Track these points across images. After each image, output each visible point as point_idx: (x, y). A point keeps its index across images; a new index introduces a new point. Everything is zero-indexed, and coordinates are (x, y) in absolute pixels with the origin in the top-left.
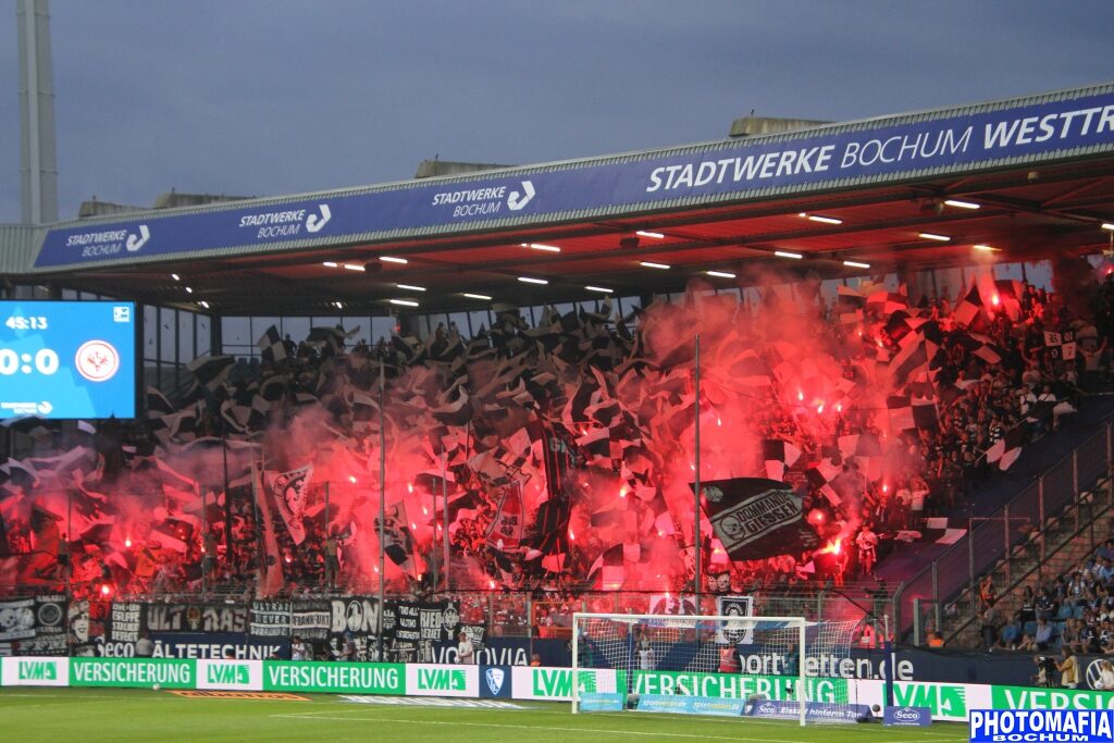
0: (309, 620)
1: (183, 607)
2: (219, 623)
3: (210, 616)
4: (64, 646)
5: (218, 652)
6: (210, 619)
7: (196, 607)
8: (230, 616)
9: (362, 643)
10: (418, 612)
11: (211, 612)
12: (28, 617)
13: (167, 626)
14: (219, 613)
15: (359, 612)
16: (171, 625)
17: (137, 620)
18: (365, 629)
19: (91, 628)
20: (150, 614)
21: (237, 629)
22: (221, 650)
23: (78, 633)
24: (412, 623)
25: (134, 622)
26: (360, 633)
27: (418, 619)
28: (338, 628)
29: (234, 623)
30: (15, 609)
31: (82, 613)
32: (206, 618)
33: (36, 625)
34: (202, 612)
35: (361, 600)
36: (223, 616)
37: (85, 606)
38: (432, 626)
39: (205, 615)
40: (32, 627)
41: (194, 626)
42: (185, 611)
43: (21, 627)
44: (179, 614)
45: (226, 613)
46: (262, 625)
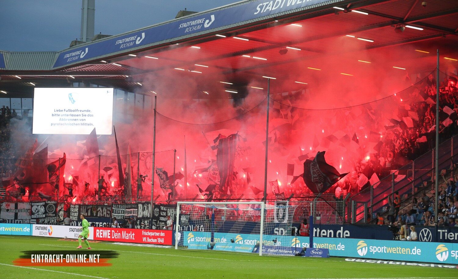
0: (130, 212)
1: (91, 206)
2: (102, 213)
3: (100, 210)
4: (56, 222)
5: (101, 225)
7: (95, 206)
8: (106, 210)
9: (148, 222)
10: (167, 209)
11: (100, 209)
12: (42, 210)
13: (86, 215)
14: (102, 209)
15: (147, 209)
16: (88, 214)
17: (78, 212)
18: (149, 216)
19: (64, 215)
20: (81, 209)
21: (108, 216)
22: (102, 224)
23: (60, 216)
24: (165, 214)
25: (76, 212)
26: (147, 218)
27: (166, 212)
28: (140, 216)
29: (107, 213)
30: (38, 206)
31: (62, 208)
33: (45, 213)
34: (97, 209)
35: (148, 203)
36: (104, 210)
37: (63, 206)
39: (98, 210)
40: (44, 214)
41: (95, 215)
42: (92, 208)
43: (40, 213)
44: (90, 209)
45: (104, 209)
46: (116, 215)
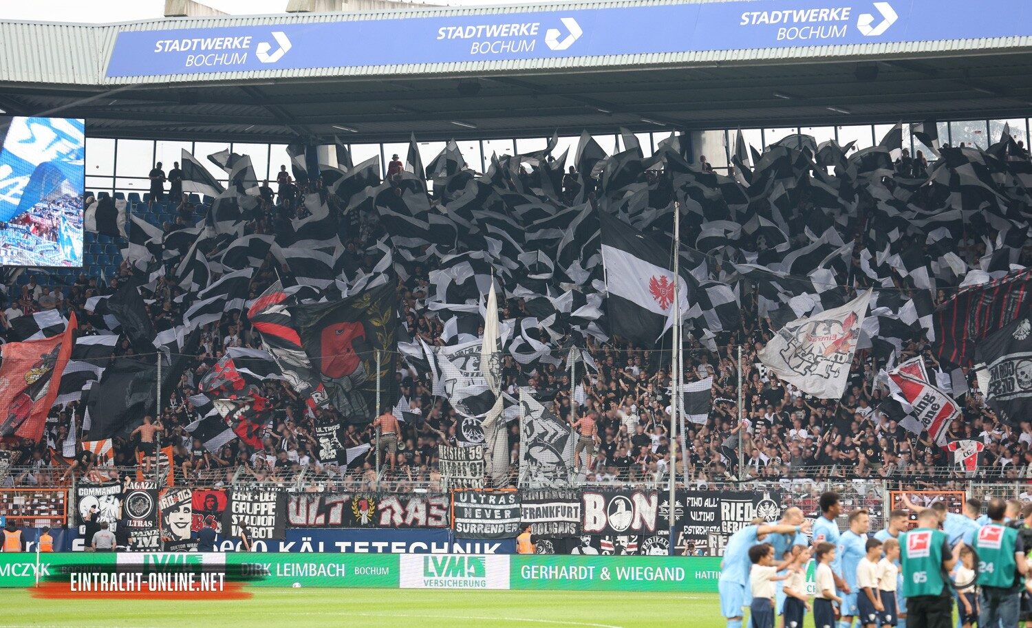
0: (547, 512)
1: (345, 497)
2: (404, 516)
3: (390, 507)
6: (389, 511)
7: (366, 497)
8: (422, 508)
10: (718, 503)
11: (391, 503)
13: (321, 520)
14: (404, 504)
16: (327, 519)
18: (636, 527)
19: (196, 522)
20: (292, 505)
21: (433, 523)
22: (407, 547)
23: (173, 527)
24: (710, 517)
26: (628, 531)
27: (717, 510)
28: (593, 525)
29: (428, 515)
32: (384, 510)
34: (377, 502)
36: (411, 507)
38: (739, 519)
39: (381, 507)
41: (364, 520)
42: (349, 501)
44: (339, 505)
45: (415, 504)
46: (473, 521)
